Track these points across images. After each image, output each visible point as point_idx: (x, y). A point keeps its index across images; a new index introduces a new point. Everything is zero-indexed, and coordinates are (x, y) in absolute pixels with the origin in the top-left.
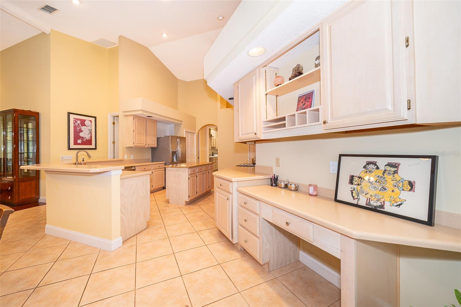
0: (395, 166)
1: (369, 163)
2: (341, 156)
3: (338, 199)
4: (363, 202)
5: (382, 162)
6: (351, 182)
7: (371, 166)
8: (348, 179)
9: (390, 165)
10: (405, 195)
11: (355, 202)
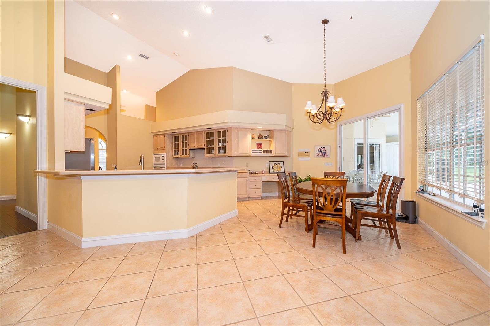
0: (279, 164)
1: (275, 163)
2: (269, 162)
3: (271, 172)
4: (275, 172)
5: (277, 163)
6: (272, 168)
7: (275, 164)
8: (272, 167)
9: (278, 164)
10: (281, 169)
11: (274, 172)
